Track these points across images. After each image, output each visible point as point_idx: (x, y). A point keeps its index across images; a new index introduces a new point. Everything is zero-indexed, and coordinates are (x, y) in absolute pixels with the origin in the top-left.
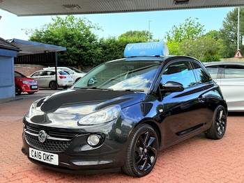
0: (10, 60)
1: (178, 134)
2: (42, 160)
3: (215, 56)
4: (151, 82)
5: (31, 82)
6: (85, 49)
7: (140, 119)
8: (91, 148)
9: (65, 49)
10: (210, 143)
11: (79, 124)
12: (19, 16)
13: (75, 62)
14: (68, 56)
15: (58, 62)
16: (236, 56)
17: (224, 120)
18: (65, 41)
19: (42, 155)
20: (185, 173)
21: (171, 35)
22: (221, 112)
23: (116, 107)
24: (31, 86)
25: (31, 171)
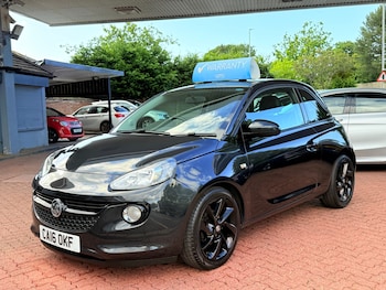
0: (39, 91)
1: (271, 201)
2: (57, 244)
3: (348, 80)
4: (229, 120)
5: (72, 124)
6: (152, 73)
7: (210, 178)
8: (129, 227)
9: (122, 74)
10: (328, 214)
11: (110, 190)
12: (51, 25)
13: (139, 93)
14: (128, 84)
15: (112, 93)
16: (381, 79)
17: (350, 177)
18: (123, 62)
19: (56, 236)
20: (281, 263)
21: (283, 51)
22: (346, 166)
23: (170, 161)
24: (72, 130)
25: (46, 261)
